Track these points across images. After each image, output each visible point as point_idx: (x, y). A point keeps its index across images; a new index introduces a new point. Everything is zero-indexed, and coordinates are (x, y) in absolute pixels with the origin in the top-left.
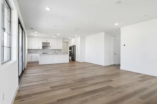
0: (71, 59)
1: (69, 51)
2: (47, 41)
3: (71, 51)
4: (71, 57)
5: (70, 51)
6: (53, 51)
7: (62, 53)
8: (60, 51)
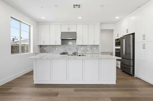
0: (119, 66)
1: (115, 47)
2: (69, 29)
3: (119, 47)
4: (119, 62)
5: (117, 49)
6: (82, 49)
7: (100, 52)
8: (95, 48)
